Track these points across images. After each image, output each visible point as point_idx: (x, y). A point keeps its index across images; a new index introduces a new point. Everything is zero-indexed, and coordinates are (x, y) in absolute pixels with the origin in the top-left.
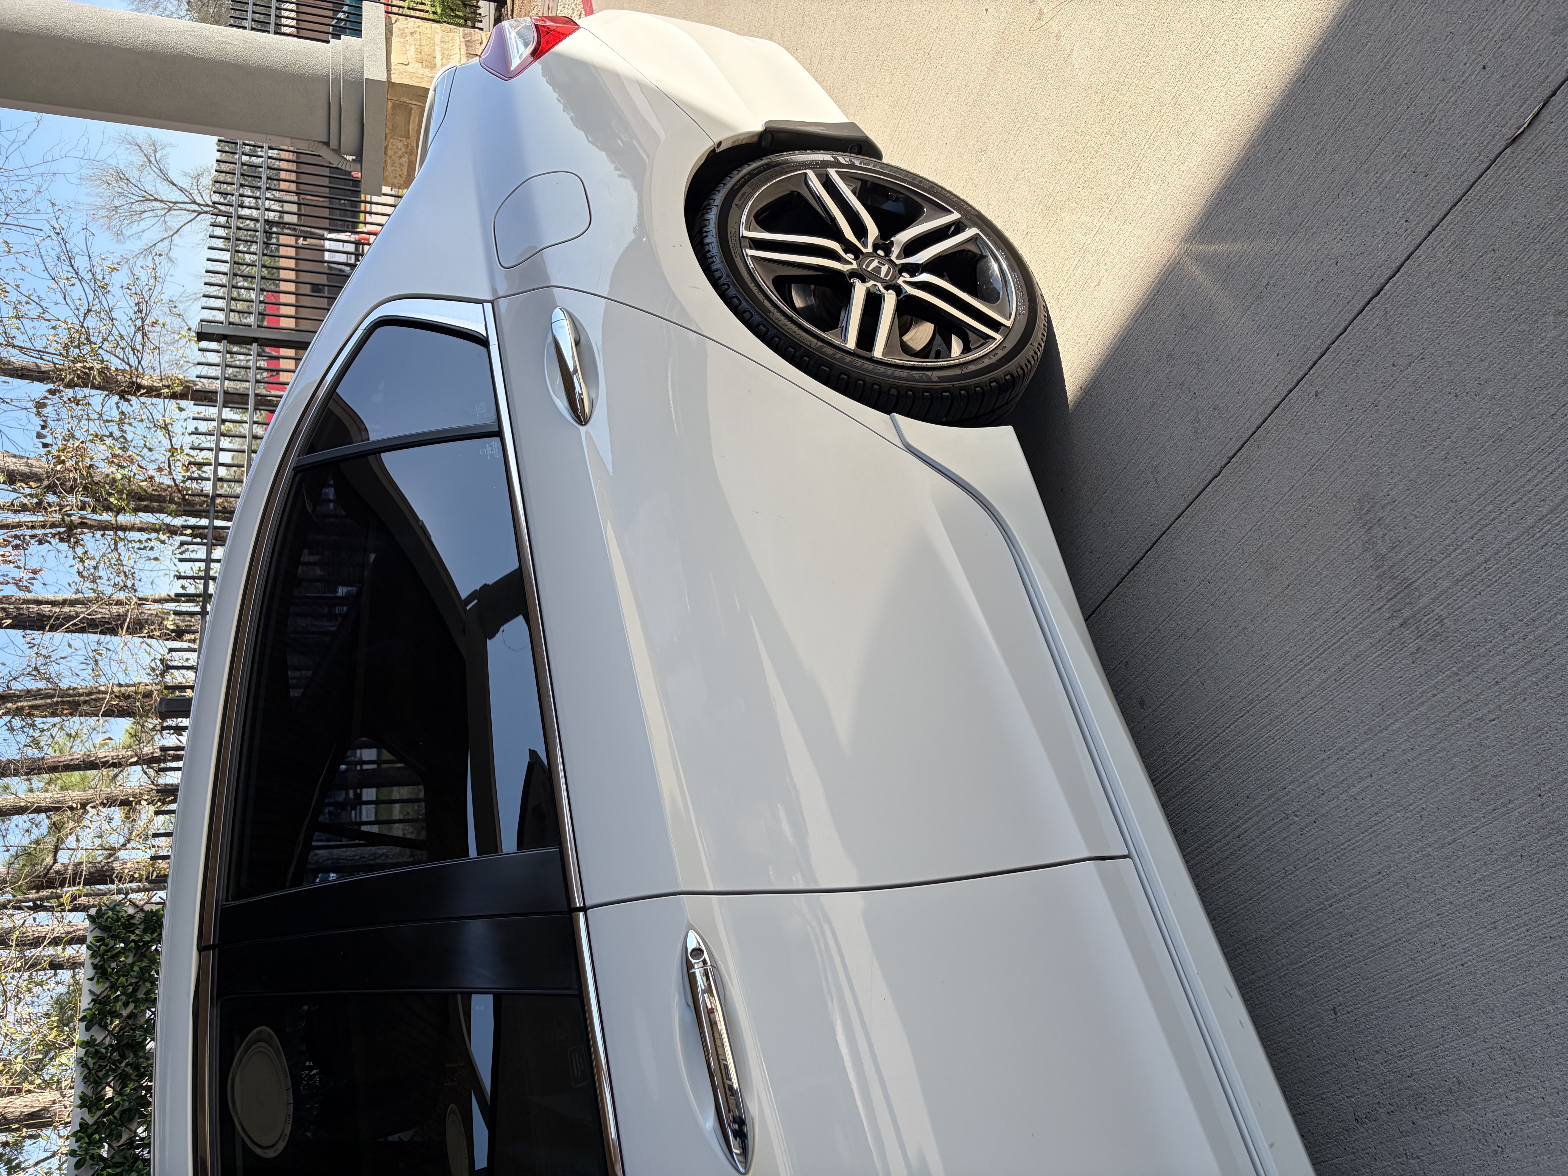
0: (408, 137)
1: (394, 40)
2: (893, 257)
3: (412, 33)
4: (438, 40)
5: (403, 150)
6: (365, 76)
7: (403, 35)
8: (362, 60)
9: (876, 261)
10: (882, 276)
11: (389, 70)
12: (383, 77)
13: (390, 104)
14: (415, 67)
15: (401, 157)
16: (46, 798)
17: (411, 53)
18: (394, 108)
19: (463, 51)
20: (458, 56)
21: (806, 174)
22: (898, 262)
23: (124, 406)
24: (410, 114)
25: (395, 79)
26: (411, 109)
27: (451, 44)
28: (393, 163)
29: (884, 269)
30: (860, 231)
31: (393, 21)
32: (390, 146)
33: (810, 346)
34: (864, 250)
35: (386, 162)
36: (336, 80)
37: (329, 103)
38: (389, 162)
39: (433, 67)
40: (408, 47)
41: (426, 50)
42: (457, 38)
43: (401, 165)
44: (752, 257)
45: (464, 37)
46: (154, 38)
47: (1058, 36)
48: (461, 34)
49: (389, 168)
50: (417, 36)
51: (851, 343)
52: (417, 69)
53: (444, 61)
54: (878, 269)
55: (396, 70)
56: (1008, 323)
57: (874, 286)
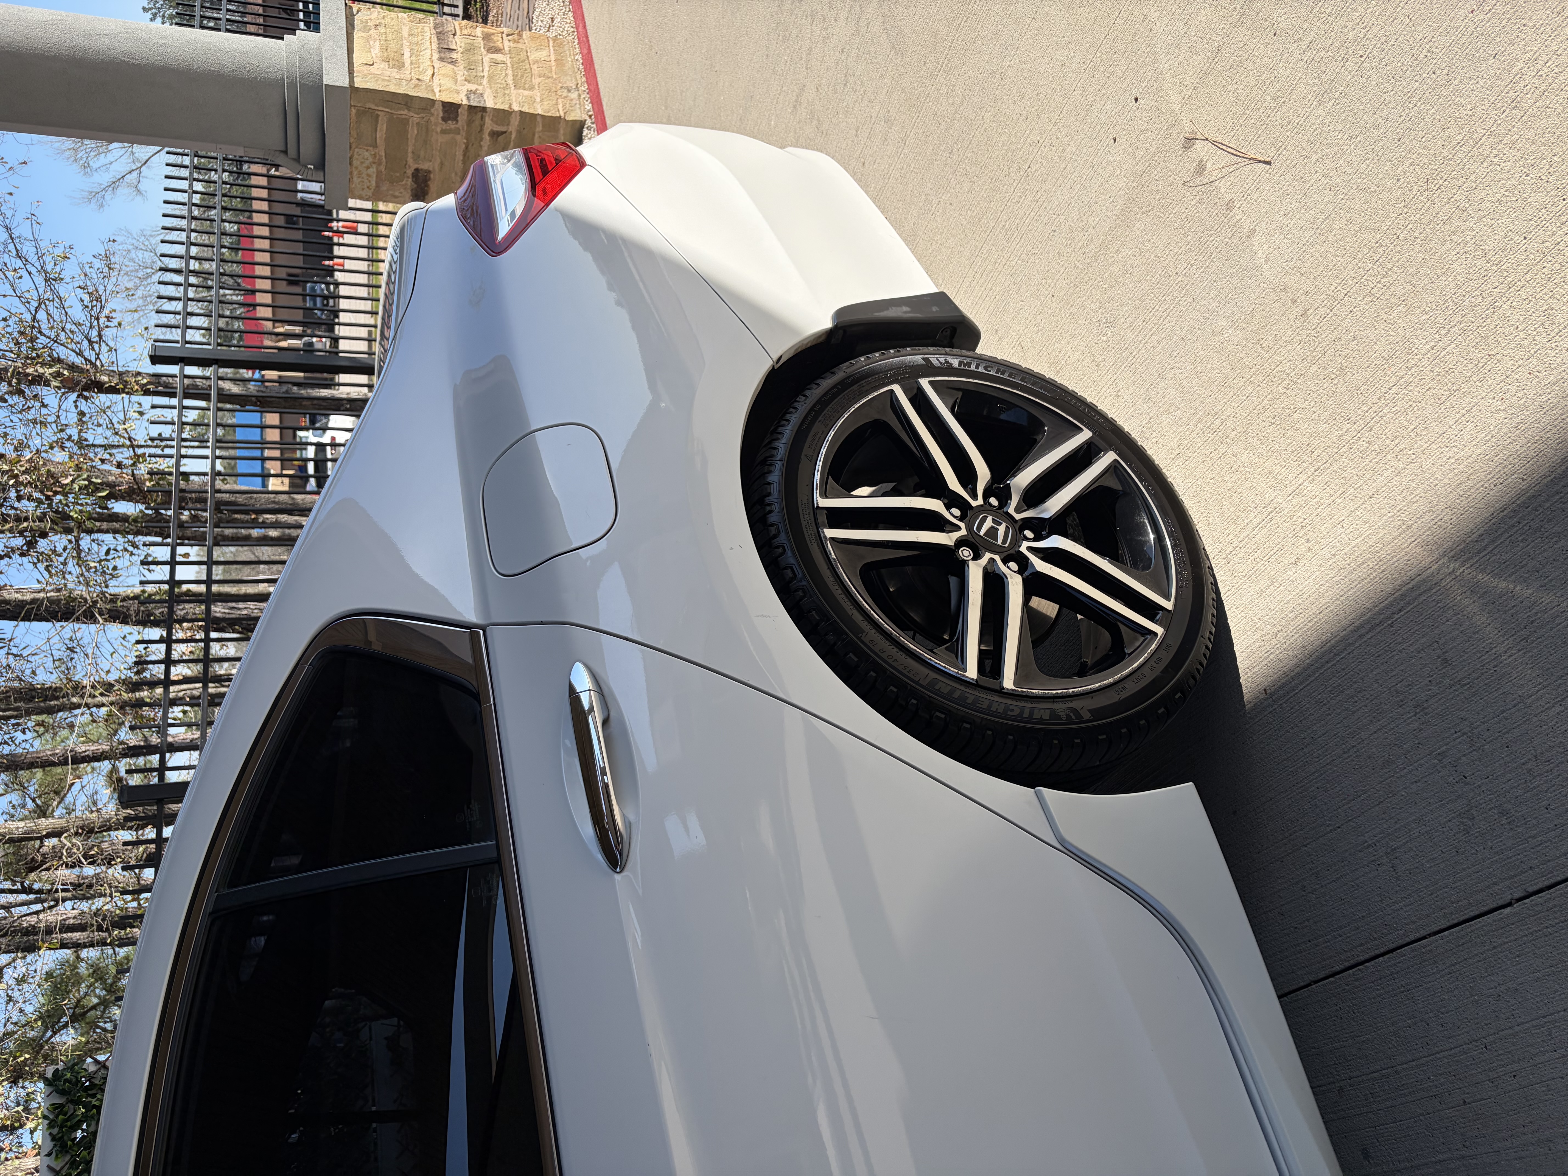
0: (375, 146)
1: (357, 35)
2: (1011, 510)
3: (376, 26)
4: (405, 32)
5: (371, 160)
6: (325, 83)
7: (366, 29)
8: (321, 60)
9: (990, 518)
10: (1000, 542)
11: (351, 73)
12: (344, 82)
13: (354, 111)
14: (380, 67)
15: (368, 168)
17: (376, 51)
18: (358, 114)
19: (435, 46)
20: (429, 52)
21: (892, 391)
22: (1018, 517)
23: (83, 405)
24: (377, 122)
25: (358, 83)
26: (378, 116)
27: (420, 38)
28: (360, 174)
29: (1002, 529)
30: (967, 475)
31: (355, 11)
32: (356, 156)
33: (917, 683)
34: (974, 504)
35: (351, 173)
36: (292, 85)
37: (285, 110)
38: (355, 173)
39: (401, 66)
40: (371, 43)
41: (393, 46)
42: (427, 29)
43: (369, 175)
44: (832, 539)
45: (435, 28)
46: (82, 42)
47: (1230, 205)
48: (432, 25)
49: (355, 179)
50: (382, 30)
51: (972, 672)
52: (383, 69)
53: (414, 58)
54: (992, 532)
55: (359, 72)
56: (1168, 604)
57: (992, 560)
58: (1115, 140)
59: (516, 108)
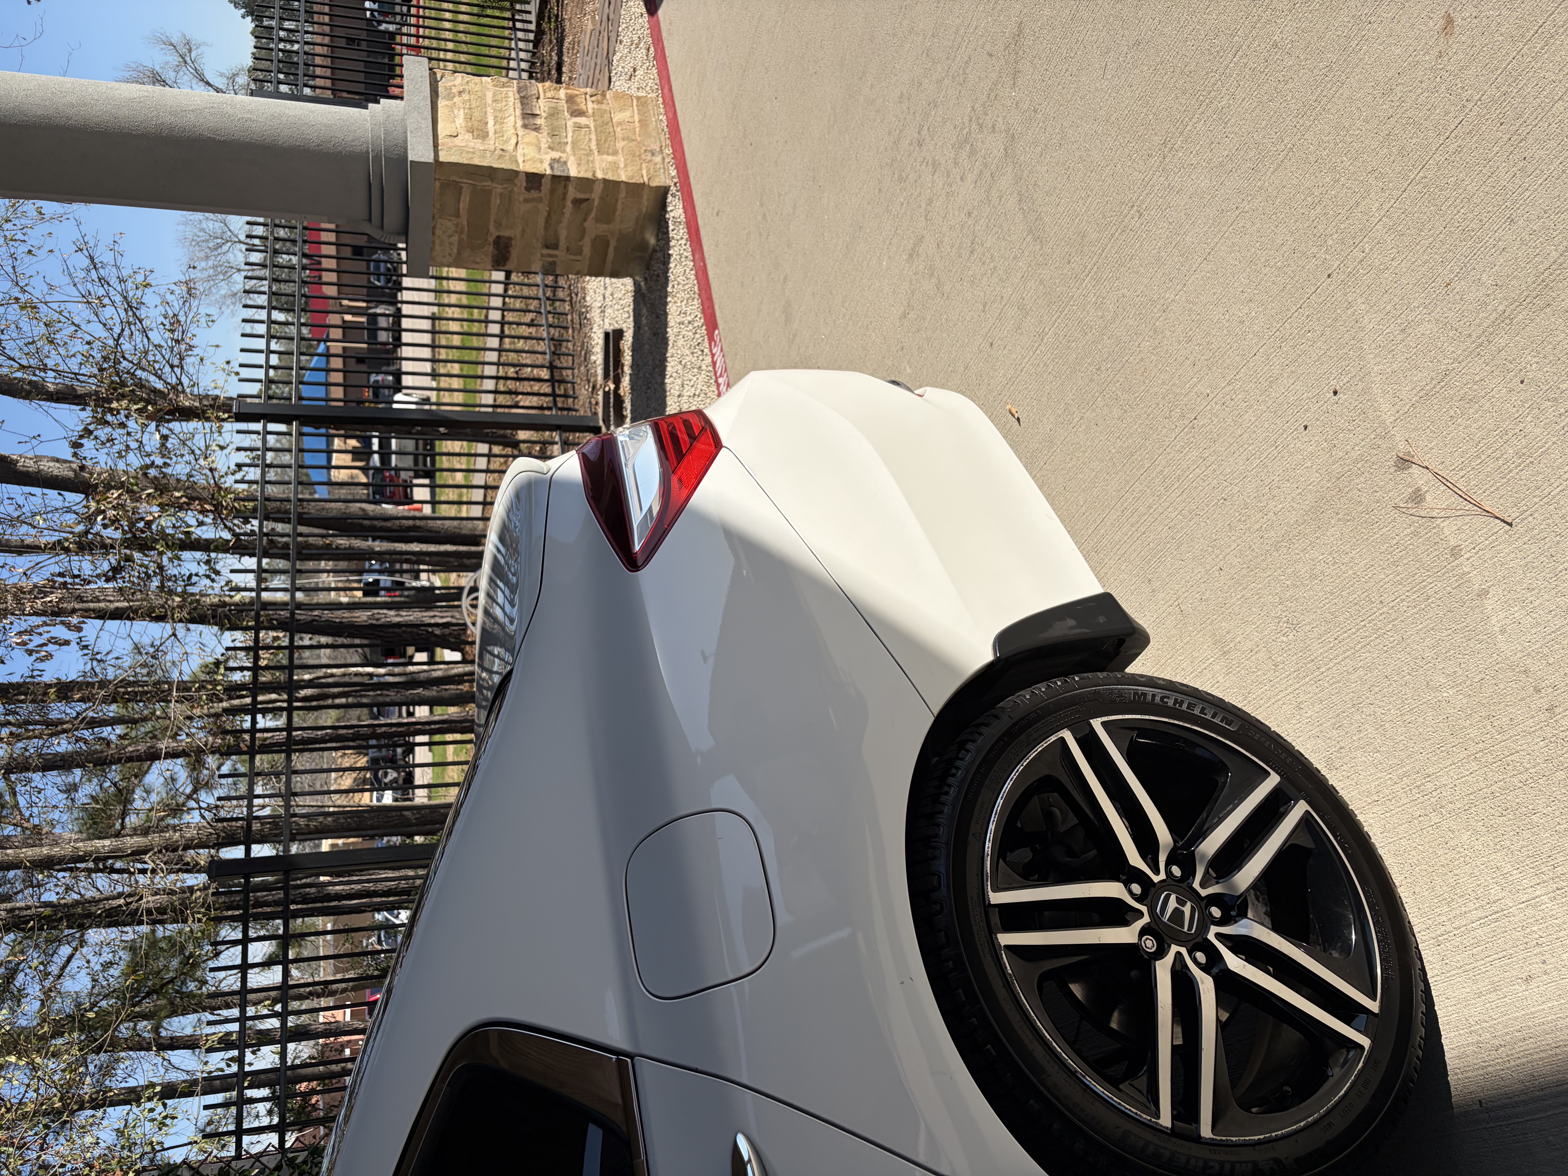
0: (458, 215)
1: (441, 103)
2: (1197, 884)
3: (460, 92)
4: (489, 96)
5: (453, 229)
6: (410, 159)
7: (450, 97)
8: (405, 132)
9: (1173, 897)
10: (1186, 930)
11: (436, 146)
12: (429, 158)
13: (438, 184)
14: (465, 140)
15: (450, 236)
16: (104, 846)
17: (460, 121)
18: (443, 187)
19: (518, 112)
20: (512, 118)
21: (1062, 739)
22: (1204, 893)
24: (460, 194)
25: (443, 157)
26: (461, 188)
27: (504, 104)
28: (442, 242)
29: (1187, 909)
30: (1147, 842)
31: (439, 76)
32: (438, 226)
34: (1156, 879)
35: (433, 242)
36: (377, 158)
37: (370, 185)
38: (437, 242)
39: (484, 136)
40: (456, 111)
41: (477, 114)
42: (510, 94)
43: (451, 244)
44: (1008, 947)
45: (519, 92)
48: (515, 89)
49: (437, 248)
50: (466, 97)
51: (1165, 1120)
52: (468, 141)
53: (497, 126)
55: (443, 144)
56: (1374, 1006)
57: (1179, 954)
58: (1306, 427)
59: (600, 175)
